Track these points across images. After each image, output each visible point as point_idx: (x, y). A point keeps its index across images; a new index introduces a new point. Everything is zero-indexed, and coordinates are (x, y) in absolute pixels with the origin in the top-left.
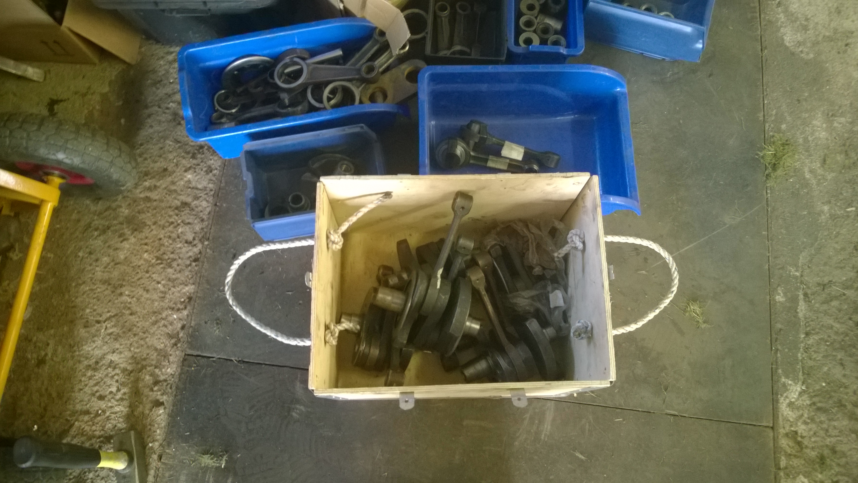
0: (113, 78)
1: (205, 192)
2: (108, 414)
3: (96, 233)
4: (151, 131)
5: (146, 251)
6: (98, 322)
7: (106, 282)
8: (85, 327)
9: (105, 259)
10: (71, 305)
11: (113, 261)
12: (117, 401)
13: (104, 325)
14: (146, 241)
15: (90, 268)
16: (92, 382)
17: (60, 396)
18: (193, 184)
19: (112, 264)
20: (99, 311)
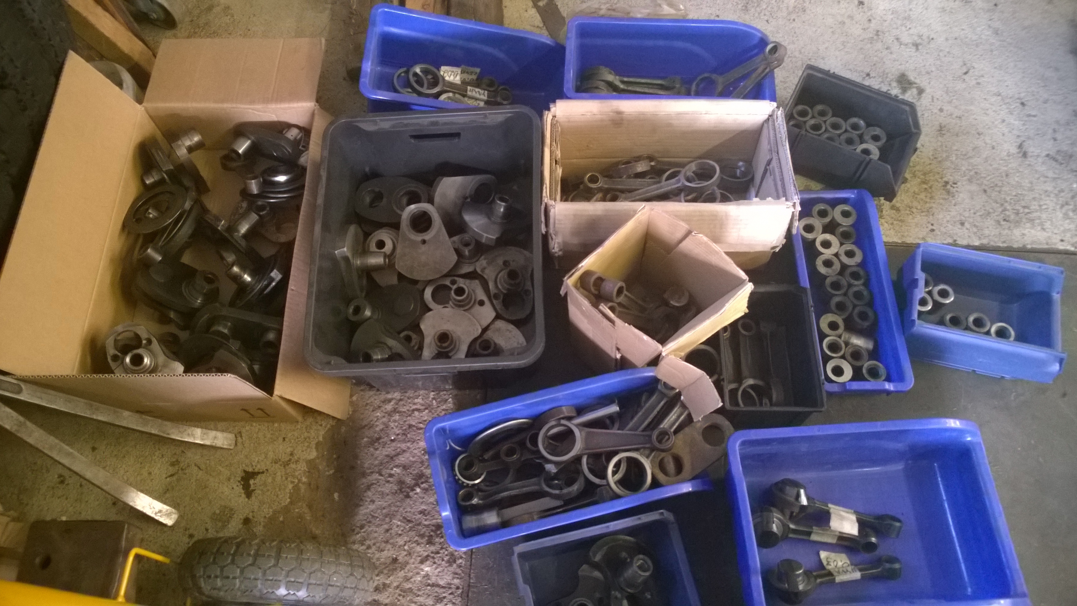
0: (321, 439)
1: (450, 592)
4: (372, 507)
18: (433, 580)
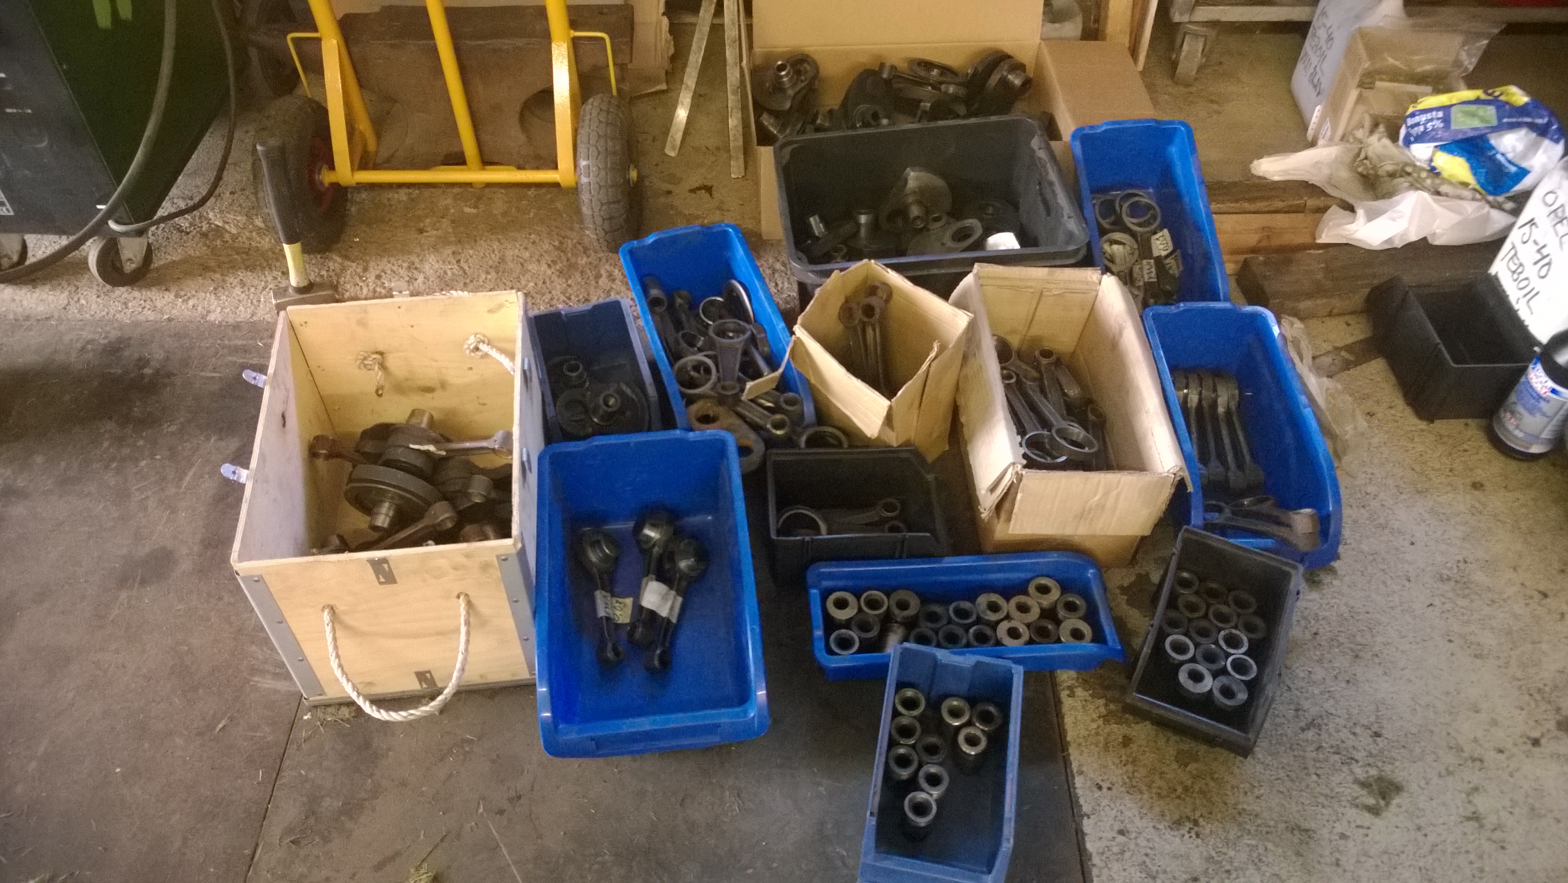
2: (361, 284)
3: (556, 243)
5: (536, 284)
6: (458, 261)
7: (502, 260)
8: (454, 253)
9: (527, 255)
10: (478, 239)
11: (525, 261)
12: (374, 289)
13: (456, 266)
14: (548, 282)
15: (518, 245)
16: (395, 268)
17: (385, 250)
19: (522, 260)
20: (470, 260)
